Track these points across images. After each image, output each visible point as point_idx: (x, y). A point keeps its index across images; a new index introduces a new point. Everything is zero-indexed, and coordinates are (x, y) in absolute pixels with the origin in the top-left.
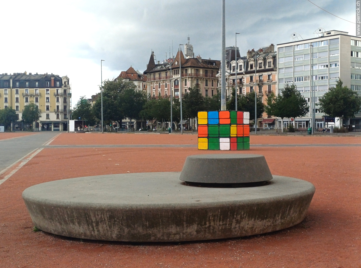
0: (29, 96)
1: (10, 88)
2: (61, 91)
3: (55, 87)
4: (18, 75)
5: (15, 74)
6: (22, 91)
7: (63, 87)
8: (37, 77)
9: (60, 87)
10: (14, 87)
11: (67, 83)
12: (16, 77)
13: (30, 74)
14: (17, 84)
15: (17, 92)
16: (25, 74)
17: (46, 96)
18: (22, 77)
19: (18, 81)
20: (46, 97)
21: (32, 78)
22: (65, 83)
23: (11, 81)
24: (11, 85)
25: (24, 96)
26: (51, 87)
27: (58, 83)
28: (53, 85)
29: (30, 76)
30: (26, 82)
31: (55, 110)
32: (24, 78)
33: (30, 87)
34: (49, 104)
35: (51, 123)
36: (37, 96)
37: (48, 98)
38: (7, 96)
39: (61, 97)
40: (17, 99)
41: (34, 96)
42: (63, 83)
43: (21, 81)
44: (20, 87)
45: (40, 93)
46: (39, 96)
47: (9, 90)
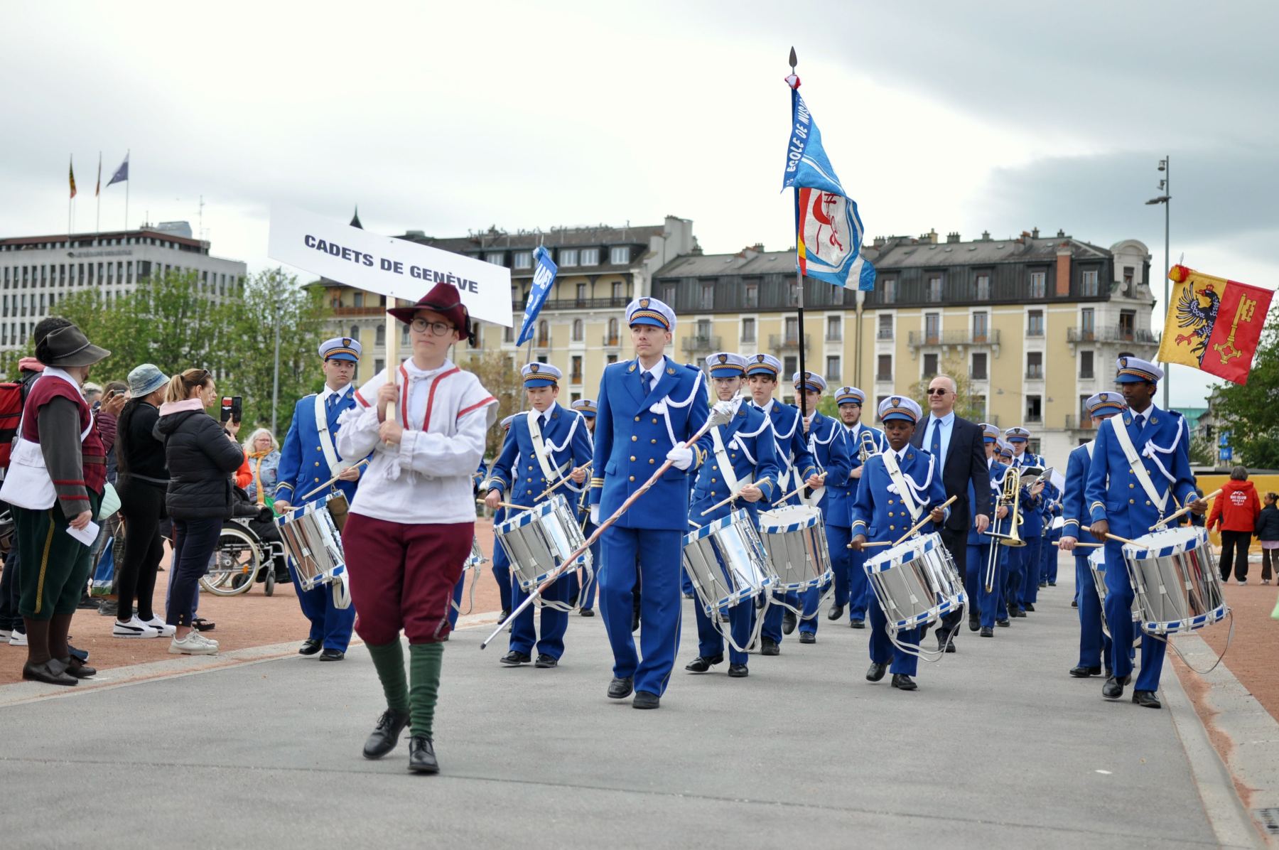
0: (940, 346)
1: (854, 309)
2: (1105, 318)
3: (1075, 296)
4: (897, 245)
5: (879, 243)
6: (910, 321)
7: (1117, 296)
8: (983, 255)
9: (1103, 297)
10: (870, 304)
11: (1138, 277)
12: (882, 256)
13: (954, 238)
14: (890, 287)
15: (886, 332)
16: (927, 240)
17: (1029, 345)
18: (913, 251)
19: (894, 272)
20: (1029, 354)
21: (961, 257)
22: (1129, 272)
24: (859, 298)
25: (917, 349)
26: (1052, 299)
27: (1091, 279)
28: (1063, 288)
29: (954, 246)
30: (929, 276)
31: (1069, 419)
32: (921, 257)
33: (950, 302)
34: (1039, 389)
36: (982, 346)
37: (1035, 358)
38: (840, 351)
39: (1106, 351)
40: (885, 361)
41: (966, 347)
42: (1119, 275)
43: (905, 275)
44: (900, 304)
45: (998, 334)
46: (990, 345)
47: (846, 318)
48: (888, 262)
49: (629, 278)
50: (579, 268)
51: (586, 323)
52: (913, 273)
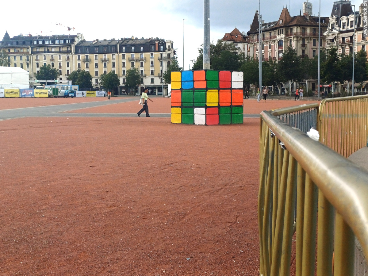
0: (134, 61)
1: (117, 53)
2: (165, 55)
3: (159, 51)
4: (125, 40)
5: (122, 39)
6: (128, 55)
7: (167, 51)
8: (142, 42)
9: (164, 51)
10: (121, 52)
11: (171, 47)
12: (123, 42)
13: (136, 39)
14: (124, 48)
15: (124, 58)
16: (131, 39)
17: (151, 60)
18: (129, 41)
19: (125, 45)
20: (151, 62)
21: (138, 43)
22: (169, 46)
23: (118, 46)
24: (118, 51)
25: (130, 61)
26: (155, 51)
27: (162, 47)
28: (157, 49)
29: (136, 40)
30: (132, 46)
31: (159, 74)
32: (130, 43)
33: (135, 52)
34: (153, 69)
35: (155, 88)
36: (142, 60)
37: (152, 63)
38: (115, 61)
39: (165, 61)
40: (124, 63)
41: (139, 61)
42: (167, 47)
43: (127, 46)
44: (126, 52)
45: (145, 58)
46: (144, 60)
47: (116, 55)
48: (124, 43)
49: (71, 47)
50: (59, 44)
51: (62, 56)
52: (129, 46)
